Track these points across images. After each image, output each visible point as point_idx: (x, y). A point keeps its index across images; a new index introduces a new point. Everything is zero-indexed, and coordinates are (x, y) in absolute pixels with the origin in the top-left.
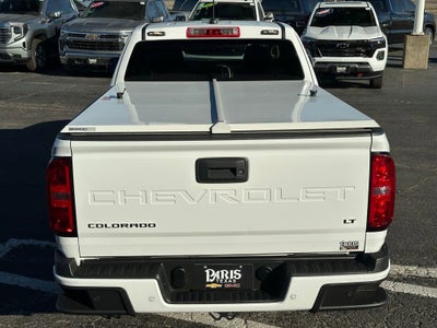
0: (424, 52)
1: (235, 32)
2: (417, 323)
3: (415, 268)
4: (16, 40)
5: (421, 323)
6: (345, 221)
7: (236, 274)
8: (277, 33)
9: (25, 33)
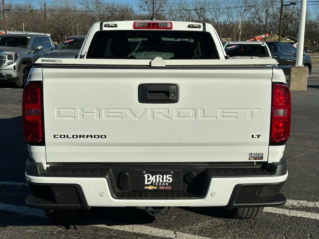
0: (304, 79)
1: (169, 26)
2: (308, 235)
3: (305, 202)
4: (9, 64)
5: (311, 235)
6: (253, 136)
7: (168, 179)
8: (200, 27)
9: (16, 59)
